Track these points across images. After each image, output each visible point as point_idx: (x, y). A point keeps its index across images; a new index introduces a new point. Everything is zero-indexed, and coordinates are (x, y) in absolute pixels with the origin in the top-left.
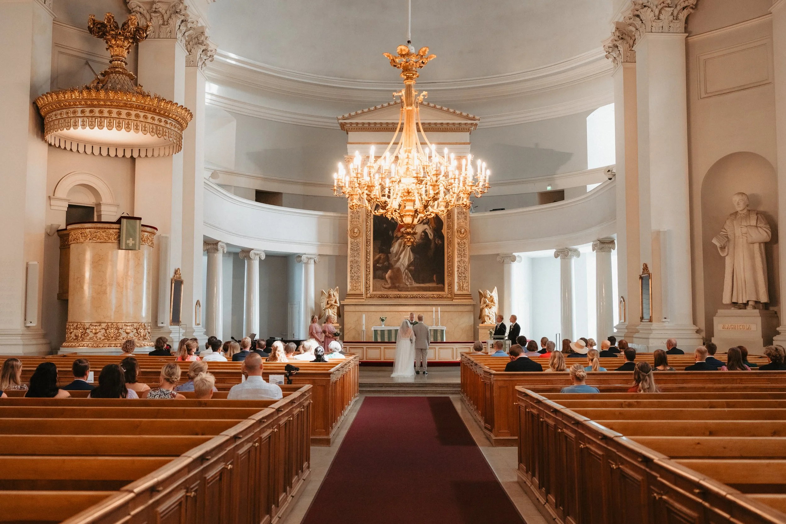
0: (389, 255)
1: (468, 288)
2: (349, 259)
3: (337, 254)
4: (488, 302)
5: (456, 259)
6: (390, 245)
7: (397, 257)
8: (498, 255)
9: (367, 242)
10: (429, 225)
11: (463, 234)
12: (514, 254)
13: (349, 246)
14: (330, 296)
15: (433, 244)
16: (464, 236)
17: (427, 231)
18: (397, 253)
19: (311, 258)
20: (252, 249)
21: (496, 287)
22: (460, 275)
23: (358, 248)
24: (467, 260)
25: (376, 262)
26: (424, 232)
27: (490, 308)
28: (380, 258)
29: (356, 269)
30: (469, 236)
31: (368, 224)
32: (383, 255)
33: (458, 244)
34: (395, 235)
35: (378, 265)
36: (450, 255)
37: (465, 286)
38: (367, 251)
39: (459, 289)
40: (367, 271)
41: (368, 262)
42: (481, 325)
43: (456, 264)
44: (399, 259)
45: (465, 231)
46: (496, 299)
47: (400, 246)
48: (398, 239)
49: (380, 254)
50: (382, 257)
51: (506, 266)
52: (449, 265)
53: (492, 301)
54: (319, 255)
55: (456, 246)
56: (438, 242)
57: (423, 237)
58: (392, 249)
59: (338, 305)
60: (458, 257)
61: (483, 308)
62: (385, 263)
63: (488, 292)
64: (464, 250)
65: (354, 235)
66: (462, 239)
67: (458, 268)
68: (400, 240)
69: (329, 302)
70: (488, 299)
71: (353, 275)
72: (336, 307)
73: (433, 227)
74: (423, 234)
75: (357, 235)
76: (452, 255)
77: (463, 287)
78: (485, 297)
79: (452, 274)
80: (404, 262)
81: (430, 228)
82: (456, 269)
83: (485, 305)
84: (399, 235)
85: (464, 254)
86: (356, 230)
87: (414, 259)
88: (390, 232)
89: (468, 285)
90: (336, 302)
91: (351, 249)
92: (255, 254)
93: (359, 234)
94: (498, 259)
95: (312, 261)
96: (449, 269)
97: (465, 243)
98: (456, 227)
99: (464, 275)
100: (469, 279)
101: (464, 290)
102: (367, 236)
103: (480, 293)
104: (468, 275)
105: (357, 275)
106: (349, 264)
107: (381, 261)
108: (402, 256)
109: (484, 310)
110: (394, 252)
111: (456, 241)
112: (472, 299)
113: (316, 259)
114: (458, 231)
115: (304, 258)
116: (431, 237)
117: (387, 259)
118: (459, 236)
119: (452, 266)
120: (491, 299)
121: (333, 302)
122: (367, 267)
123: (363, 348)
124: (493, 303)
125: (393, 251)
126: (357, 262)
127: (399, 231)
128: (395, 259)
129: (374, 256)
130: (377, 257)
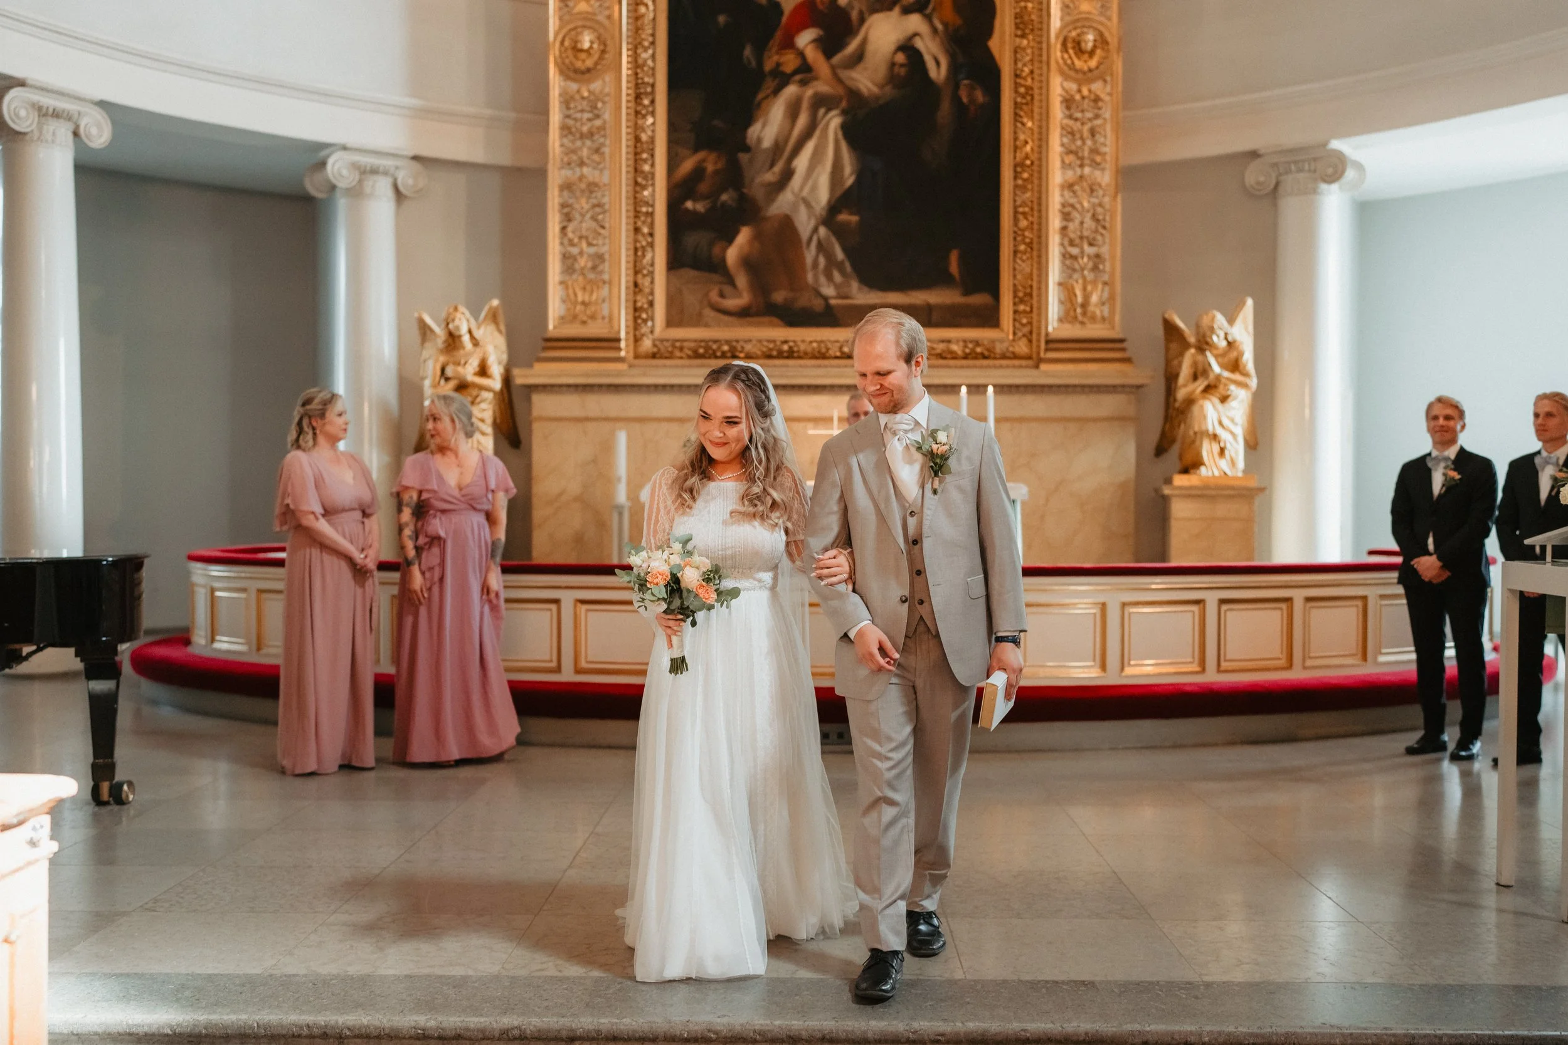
0: (743, 157)
1: (1112, 312)
2: (555, 177)
3: (504, 158)
4: (1216, 368)
5: (1057, 176)
6: (748, 113)
7: (778, 168)
8: (1254, 155)
9: (638, 97)
10: (928, 18)
11: (1091, 53)
12: (1336, 144)
13: (555, 117)
14: (453, 340)
15: (945, 108)
16: (1093, 63)
17: (919, 44)
18: (778, 148)
19: (374, 171)
20: (22, 83)
21: (1250, 302)
22: (1075, 251)
23: (598, 123)
24: (1105, 178)
25: (679, 193)
26: (907, 47)
27: (1224, 399)
28: (698, 173)
29: (588, 224)
30: (1118, 66)
31: (643, 9)
32: (712, 157)
33: (1068, 102)
34: (768, 66)
35: (689, 205)
36: (1027, 157)
37: (1094, 298)
38: (637, 139)
39: (1072, 311)
40: (637, 230)
41: (644, 188)
42: (1180, 480)
43: (1055, 199)
44: (788, 174)
45: (1102, 41)
46: (1248, 358)
47: (793, 112)
48: (783, 80)
49: (701, 155)
50: (710, 167)
51: (1290, 206)
52: (1024, 204)
53: (1235, 366)
54: (416, 158)
55: (1057, 111)
56: (972, 94)
57: (903, 71)
58: (754, 131)
59: (497, 384)
60: (1065, 166)
61: (1190, 402)
62: (724, 197)
63: (1220, 319)
64: (1093, 133)
65: (579, 64)
66: (1086, 77)
67: (1066, 217)
68: (791, 90)
69: (449, 371)
70: (1216, 357)
71: (575, 251)
72: (489, 396)
73: (946, 25)
74: (900, 58)
75: (589, 63)
76: (1034, 157)
77: (1084, 305)
78: (1203, 345)
79: (1036, 248)
80: (814, 188)
81: (935, 30)
82: (1055, 222)
83: (1201, 385)
84: (790, 62)
85: (1094, 151)
86: (586, 41)
87: (860, 175)
88: (748, 52)
89: (1112, 297)
90: (483, 371)
91: (566, 130)
92: (44, 113)
93: (601, 58)
94: (1253, 175)
95: (382, 187)
96: (1023, 223)
97: (1097, 100)
98: (1056, 23)
99: (1089, 250)
100: (1114, 265)
101: (1093, 319)
102: (636, 65)
103: (1170, 329)
104: (1112, 248)
105: (592, 250)
106: (554, 198)
107: (703, 187)
108: (801, 163)
109: (1195, 409)
110: (767, 143)
111: (1058, 87)
112: (1128, 360)
113: (401, 176)
114: (1064, 44)
115: (337, 167)
116: (938, 71)
117: (734, 176)
118: (1072, 67)
119: (1039, 207)
120: (1233, 355)
121: (469, 372)
122: (639, 211)
123: (557, 601)
124: (1237, 377)
125: (759, 140)
126: (592, 187)
127: (788, 44)
128: (770, 177)
129: (672, 164)
130: (687, 166)
